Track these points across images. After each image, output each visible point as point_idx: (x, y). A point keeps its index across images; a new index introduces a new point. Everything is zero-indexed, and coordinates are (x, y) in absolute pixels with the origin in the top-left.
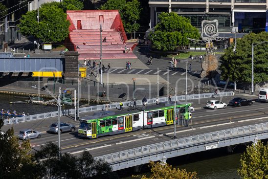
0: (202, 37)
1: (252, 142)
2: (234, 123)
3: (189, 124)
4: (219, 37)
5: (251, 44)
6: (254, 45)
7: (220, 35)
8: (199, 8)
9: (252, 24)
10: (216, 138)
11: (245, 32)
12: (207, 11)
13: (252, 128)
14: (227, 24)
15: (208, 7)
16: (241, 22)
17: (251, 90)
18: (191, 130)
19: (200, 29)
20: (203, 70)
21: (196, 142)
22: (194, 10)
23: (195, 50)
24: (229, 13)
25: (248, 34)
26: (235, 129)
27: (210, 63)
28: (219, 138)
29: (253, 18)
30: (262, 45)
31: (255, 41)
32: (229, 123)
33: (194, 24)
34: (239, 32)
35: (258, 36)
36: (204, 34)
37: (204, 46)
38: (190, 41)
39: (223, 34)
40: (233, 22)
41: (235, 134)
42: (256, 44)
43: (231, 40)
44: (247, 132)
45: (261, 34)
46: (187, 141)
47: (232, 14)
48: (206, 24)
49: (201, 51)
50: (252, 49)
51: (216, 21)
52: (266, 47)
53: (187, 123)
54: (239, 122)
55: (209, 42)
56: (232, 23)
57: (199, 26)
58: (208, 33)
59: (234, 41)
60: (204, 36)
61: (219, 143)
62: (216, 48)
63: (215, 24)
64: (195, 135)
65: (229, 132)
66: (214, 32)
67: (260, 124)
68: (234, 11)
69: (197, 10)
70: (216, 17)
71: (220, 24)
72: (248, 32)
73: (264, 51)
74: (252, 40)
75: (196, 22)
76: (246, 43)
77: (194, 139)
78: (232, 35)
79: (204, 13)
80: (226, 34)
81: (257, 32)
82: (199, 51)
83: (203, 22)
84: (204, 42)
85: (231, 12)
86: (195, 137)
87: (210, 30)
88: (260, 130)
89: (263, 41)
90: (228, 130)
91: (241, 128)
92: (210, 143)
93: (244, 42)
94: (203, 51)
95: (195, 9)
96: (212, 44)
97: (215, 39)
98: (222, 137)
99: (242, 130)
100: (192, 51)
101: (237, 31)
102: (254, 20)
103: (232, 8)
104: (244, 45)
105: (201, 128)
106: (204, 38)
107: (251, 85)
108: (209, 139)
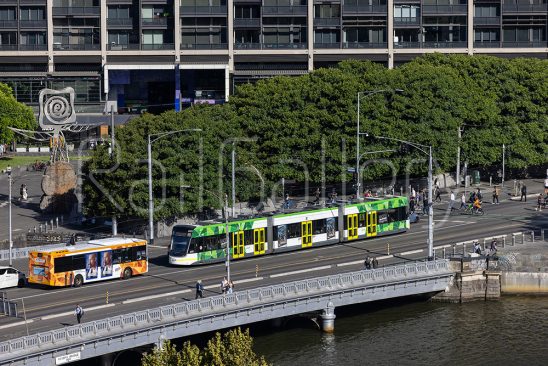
0: (42, 125)
1: (152, 345)
2: (113, 305)
3: (18, 311)
4: (76, 125)
5: (146, 137)
6: (152, 138)
7: (79, 119)
8: (32, 64)
9: (146, 95)
10: (77, 338)
11: (131, 112)
12: (51, 69)
13: (153, 315)
14: (94, 96)
15: (51, 61)
16: (122, 92)
17: (149, 235)
18: (23, 323)
19: (37, 107)
20: (45, 195)
21: (34, 348)
22: (21, 68)
23: (27, 153)
24: (96, 74)
25: (138, 116)
26: (116, 318)
27: (61, 179)
28: (83, 339)
29: (149, 83)
30: (169, 139)
31: (153, 131)
32: (104, 306)
33: (23, 97)
34: (120, 112)
35: (159, 119)
36: (45, 117)
37: (46, 144)
38: (16, 134)
39: (85, 117)
40: (106, 91)
41: (116, 329)
42: (156, 137)
43: (104, 130)
44: (143, 323)
45: (166, 114)
46: (17, 346)
47: (103, 75)
48: (49, 96)
49: (39, 153)
50: (147, 148)
51: (69, 90)
52: (177, 142)
53: (13, 309)
54: (125, 302)
55: (56, 136)
56: (104, 94)
57: (34, 101)
58: (53, 115)
59: (110, 131)
60: (46, 122)
61: (83, 348)
62: (71, 147)
63: (67, 96)
64: (32, 333)
65: (104, 326)
66: (66, 114)
67: (169, 307)
68: (107, 68)
69: (29, 68)
70: (70, 81)
71: (78, 96)
72: (138, 112)
73: (173, 152)
74: (147, 129)
75: (28, 93)
76: (135, 136)
77: (30, 343)
78: (106, 119)
79: (44, 74)
80: (91, 117)
81: (157, 111)
82: (34, 154)
83: (42, 93)
84: (47, 136)
85: (101, 71)
86: (33, 337)
87: (57, 110)
88: (169, 318)
89: (170, 130)
90: (101, 322)
91: (130, 315)
92: (65, 349)
93: (130, 134)
94: (45, 154)
95: (24, 65)
96: (63, 138)
97: (69, 129)
98: (89, 335)
99: (131, 320)
100: (21, 154)
101: (116, 110)
102: (151, 86)
103: (104, 62)
104: (131, 140)
105: (44, 318)
106: (45, 128)
107: (148, 223)
108: (62, 342)
